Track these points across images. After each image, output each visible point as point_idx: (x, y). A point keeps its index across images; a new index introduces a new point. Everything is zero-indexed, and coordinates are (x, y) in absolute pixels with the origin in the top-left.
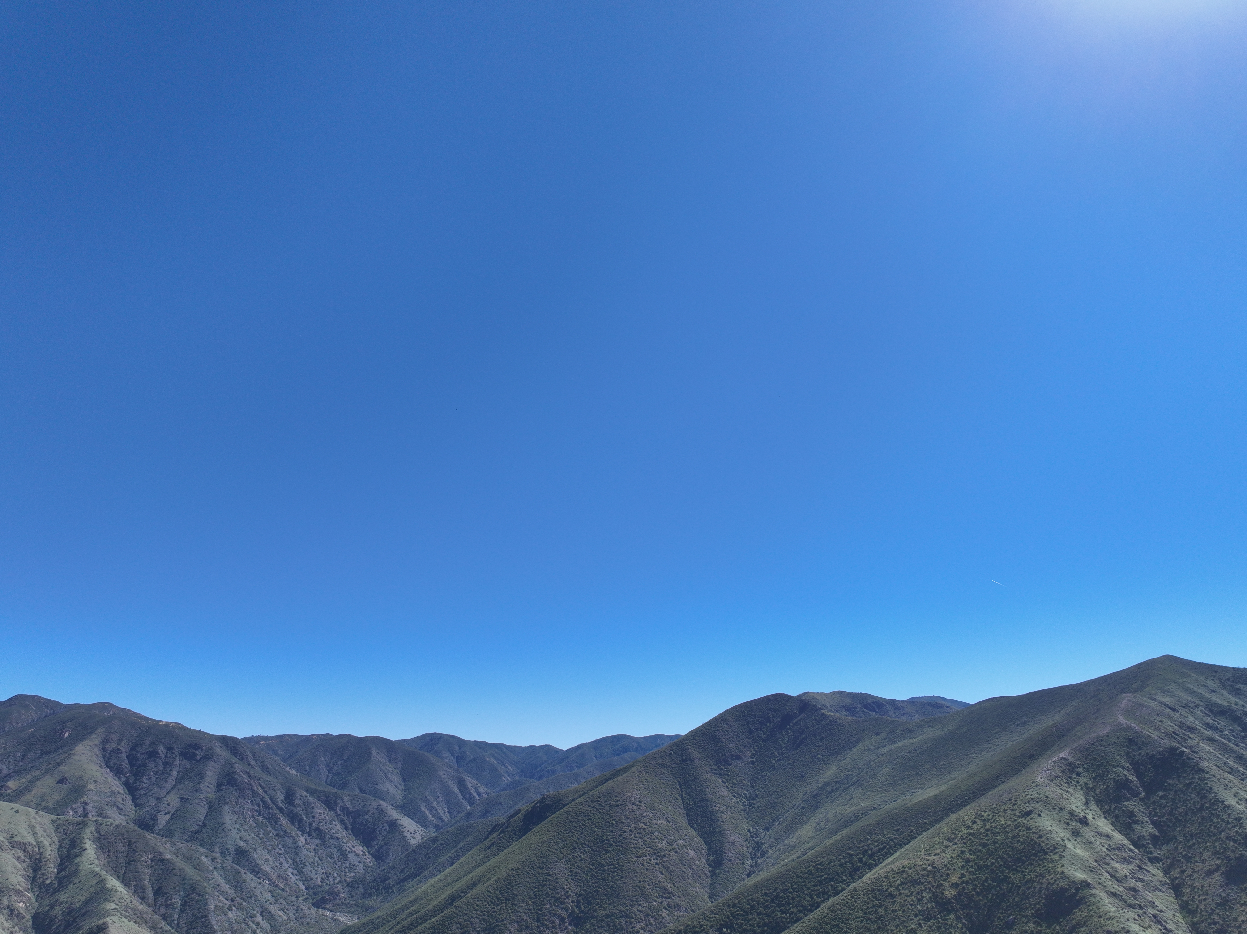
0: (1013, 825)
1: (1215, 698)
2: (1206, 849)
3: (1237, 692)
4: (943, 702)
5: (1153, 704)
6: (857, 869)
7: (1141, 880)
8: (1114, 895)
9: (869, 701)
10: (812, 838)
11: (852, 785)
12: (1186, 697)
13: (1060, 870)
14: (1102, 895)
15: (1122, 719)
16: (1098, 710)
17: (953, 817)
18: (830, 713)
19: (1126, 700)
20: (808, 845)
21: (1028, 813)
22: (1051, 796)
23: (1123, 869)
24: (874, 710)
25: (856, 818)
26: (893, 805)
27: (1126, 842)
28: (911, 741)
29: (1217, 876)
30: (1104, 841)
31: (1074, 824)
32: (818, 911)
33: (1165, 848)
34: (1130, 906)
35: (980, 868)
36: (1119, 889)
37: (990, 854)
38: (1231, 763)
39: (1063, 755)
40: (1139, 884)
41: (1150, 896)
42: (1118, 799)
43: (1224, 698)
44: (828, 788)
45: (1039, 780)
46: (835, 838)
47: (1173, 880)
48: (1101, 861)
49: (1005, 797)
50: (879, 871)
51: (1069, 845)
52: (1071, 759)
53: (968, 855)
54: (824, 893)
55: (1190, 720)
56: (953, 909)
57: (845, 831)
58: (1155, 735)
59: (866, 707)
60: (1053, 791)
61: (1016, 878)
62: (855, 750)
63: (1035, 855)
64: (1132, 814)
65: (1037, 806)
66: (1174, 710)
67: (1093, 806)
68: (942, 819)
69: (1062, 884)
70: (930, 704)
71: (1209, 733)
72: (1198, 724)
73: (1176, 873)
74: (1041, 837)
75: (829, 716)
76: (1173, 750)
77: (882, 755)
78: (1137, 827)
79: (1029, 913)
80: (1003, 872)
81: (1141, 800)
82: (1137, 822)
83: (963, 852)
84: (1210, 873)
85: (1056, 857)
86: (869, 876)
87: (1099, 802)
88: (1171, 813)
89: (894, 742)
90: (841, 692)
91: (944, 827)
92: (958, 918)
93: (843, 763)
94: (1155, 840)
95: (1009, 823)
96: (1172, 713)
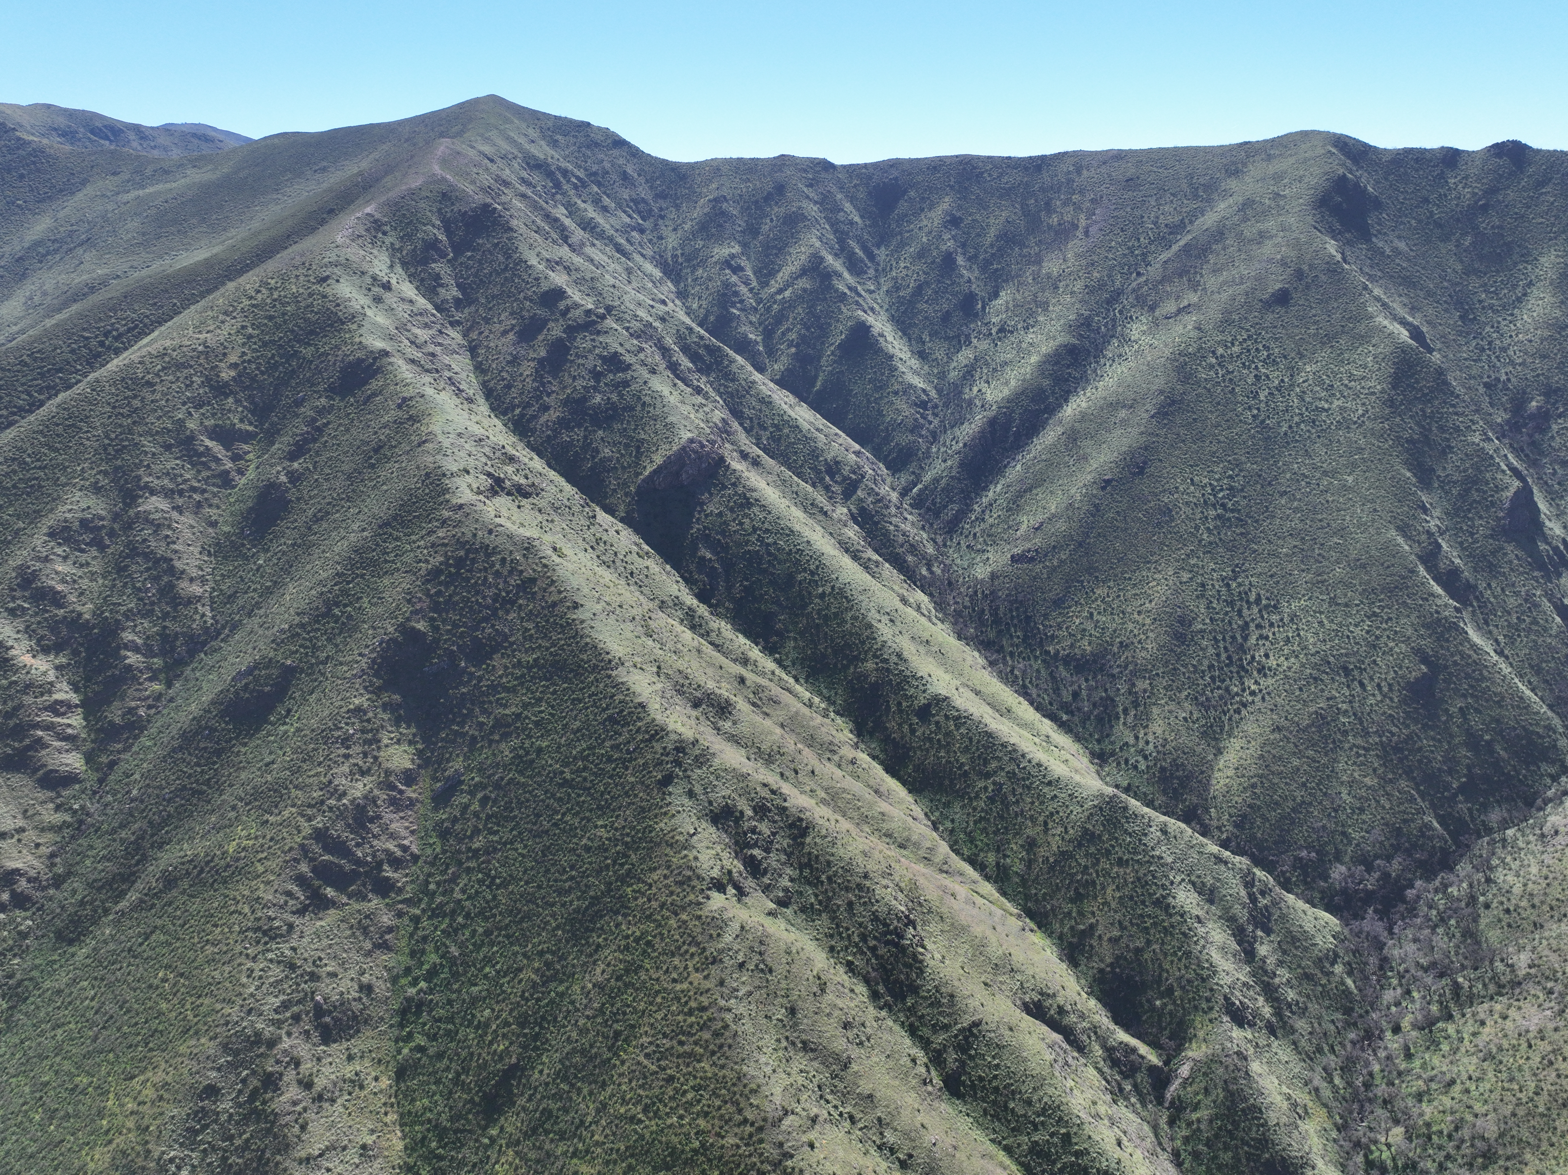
0: (306, 293)
1: (534, 150)
2: (505, 309)
3: (554, 144)
4: (213, 134)
5: (472, 153)
6: (98, 355)
7: (440, 344)
8: (413, 361)
9: (98, 124)
10: (21, 318)
11: (81, 245)
12: (505, 146)
13: (357, 340)
14: (401, 362)
15: (437, 169)
16: (412, 157)
17: (231, 285)
18: (31, 138)
19: (443, 146)
20: (15, 329)
21: (325, 279)
22: (353, 258)
23: (423, 335)
24: (107, 138)
25: (92, 289)
26: (145, 272)
27: (430, 307)
28: (168, 186)
29: (511, 336)
30: (407, 306)
31: (376, 290)
32: (43, 411)
33: (466, 311)
34: (427, 371)
35: (265, 344)
36: (417, 355)
37: (278, 327)
38: (539, 221)
39: (368, 210)
40: (438, 349)
41: (447, 360)
42: (425, 261)
43: (542, 151)
44: (40, 250)
45: (339, 240)
46: (59, 317)
47: (470, 342)
48: (402, 328)
49: (298, 261)
50: (131, 355)
51: (369, 312)
52: (378, 216)
53: (250, 330)
54: (48, 388)
55: (507, 174)
56: (231, 392)
57: (75, 308)
58: (470, 189)
59: (92, 132)
60: (354, 253)
61: (307, 352)
62: (80, 195)
63: (331, 325)
64: (437, 277)
65: (336, 270)
66: (492, 161)
67: (399, 269)
68: (216, 288)
69: (360, 355)
70: (194, 135)
71: (523, 189)
72: (513, 179)
73: (474, 335)
74: (338, 305)
75: (30, 142)
76: (486, 206)
77: (125, 204)
78: (442, 291)
79: (321, 388)
80: (292, 347)
81: (449, 261)
82: (442, 285)
83: (243, 327)
84: (505, 333)
85: (355, 327)
86: (116, 364)
87: (405, 265)
88: (476, 275)
89: (143, 187)
90: (49, 106)
91: (220, 298)
92: (237, 401)
93: (61, 214)
94: (458, 303)
95: (301, 290)
96: (489, 165)
